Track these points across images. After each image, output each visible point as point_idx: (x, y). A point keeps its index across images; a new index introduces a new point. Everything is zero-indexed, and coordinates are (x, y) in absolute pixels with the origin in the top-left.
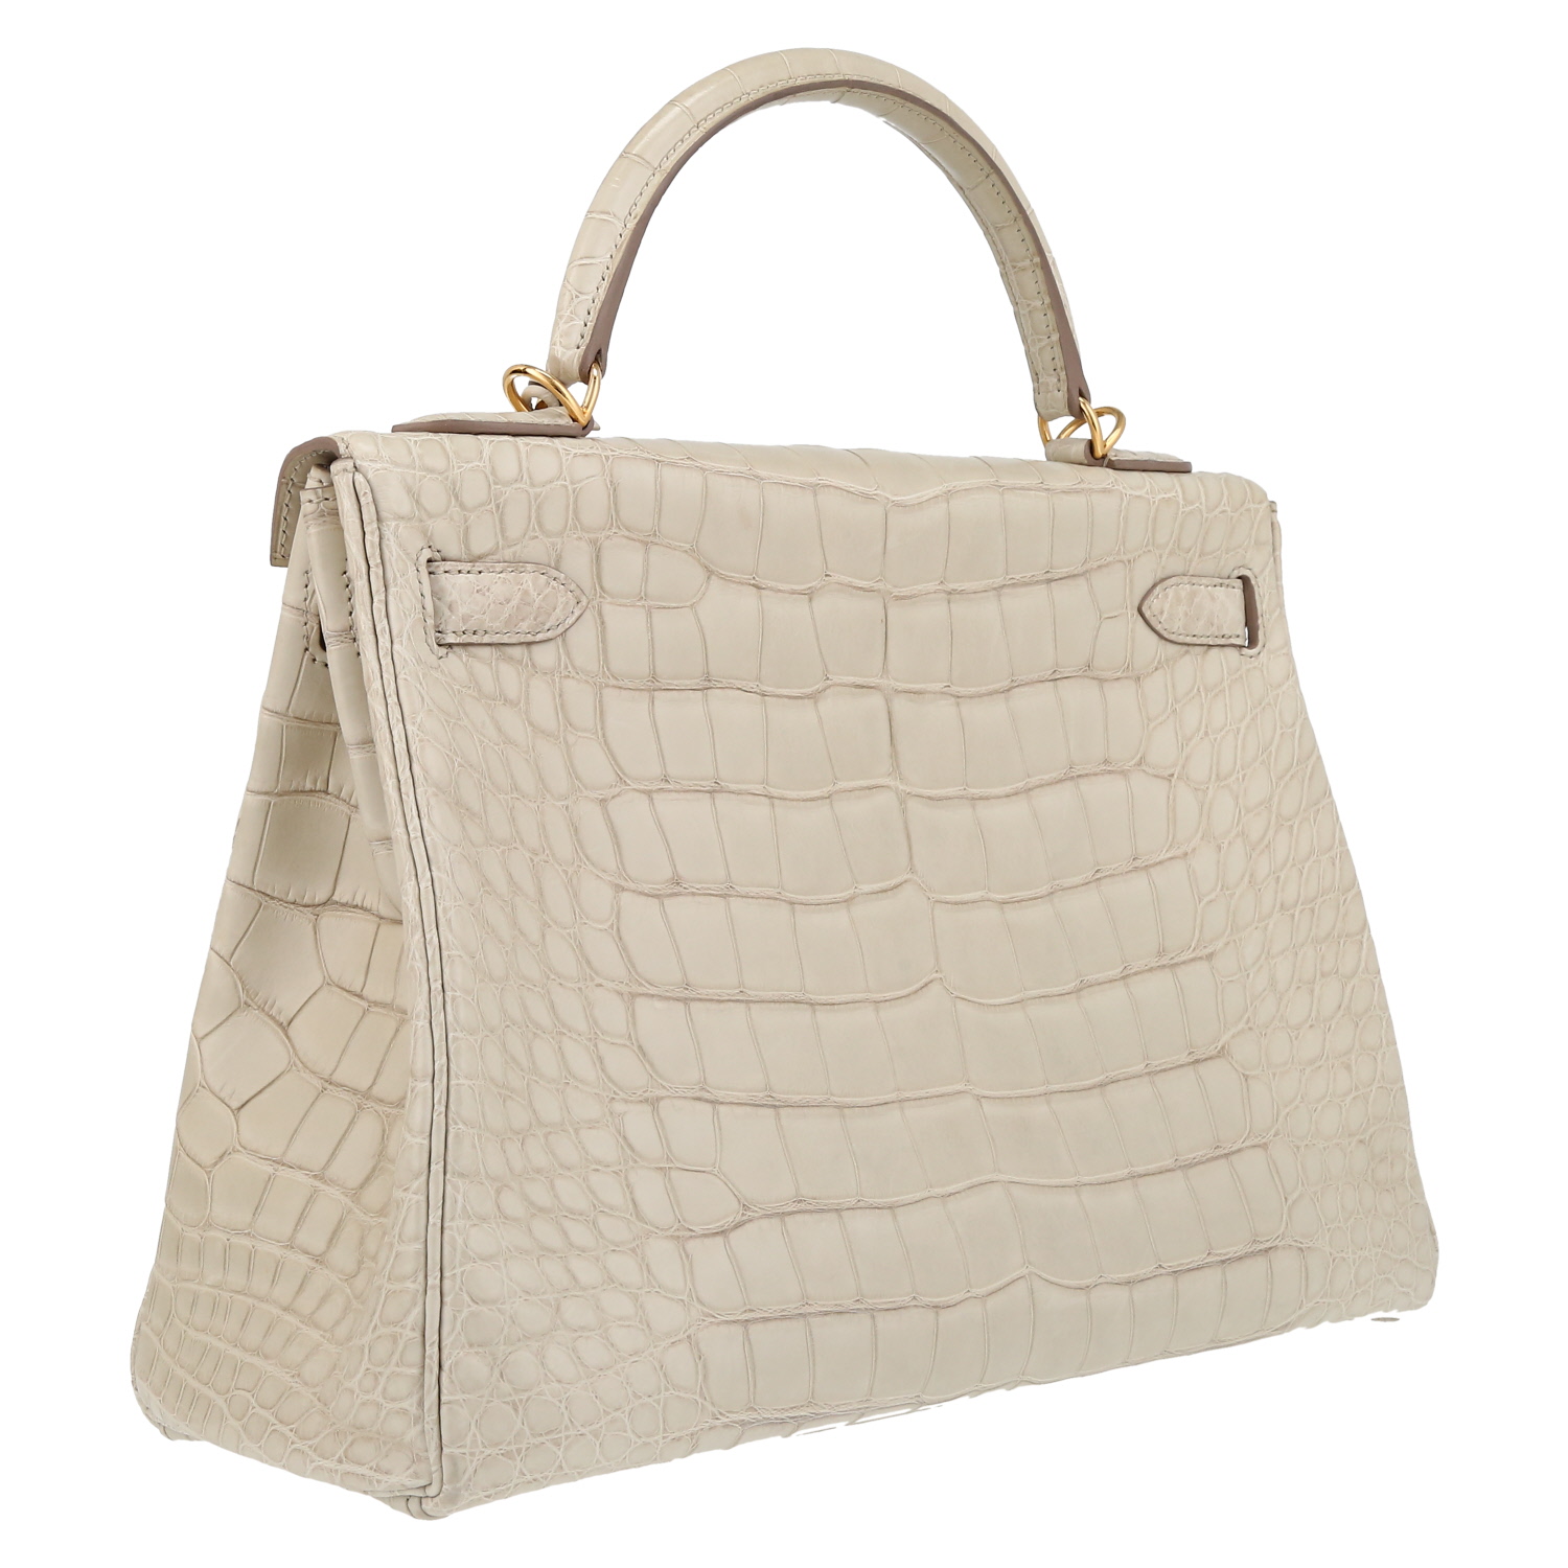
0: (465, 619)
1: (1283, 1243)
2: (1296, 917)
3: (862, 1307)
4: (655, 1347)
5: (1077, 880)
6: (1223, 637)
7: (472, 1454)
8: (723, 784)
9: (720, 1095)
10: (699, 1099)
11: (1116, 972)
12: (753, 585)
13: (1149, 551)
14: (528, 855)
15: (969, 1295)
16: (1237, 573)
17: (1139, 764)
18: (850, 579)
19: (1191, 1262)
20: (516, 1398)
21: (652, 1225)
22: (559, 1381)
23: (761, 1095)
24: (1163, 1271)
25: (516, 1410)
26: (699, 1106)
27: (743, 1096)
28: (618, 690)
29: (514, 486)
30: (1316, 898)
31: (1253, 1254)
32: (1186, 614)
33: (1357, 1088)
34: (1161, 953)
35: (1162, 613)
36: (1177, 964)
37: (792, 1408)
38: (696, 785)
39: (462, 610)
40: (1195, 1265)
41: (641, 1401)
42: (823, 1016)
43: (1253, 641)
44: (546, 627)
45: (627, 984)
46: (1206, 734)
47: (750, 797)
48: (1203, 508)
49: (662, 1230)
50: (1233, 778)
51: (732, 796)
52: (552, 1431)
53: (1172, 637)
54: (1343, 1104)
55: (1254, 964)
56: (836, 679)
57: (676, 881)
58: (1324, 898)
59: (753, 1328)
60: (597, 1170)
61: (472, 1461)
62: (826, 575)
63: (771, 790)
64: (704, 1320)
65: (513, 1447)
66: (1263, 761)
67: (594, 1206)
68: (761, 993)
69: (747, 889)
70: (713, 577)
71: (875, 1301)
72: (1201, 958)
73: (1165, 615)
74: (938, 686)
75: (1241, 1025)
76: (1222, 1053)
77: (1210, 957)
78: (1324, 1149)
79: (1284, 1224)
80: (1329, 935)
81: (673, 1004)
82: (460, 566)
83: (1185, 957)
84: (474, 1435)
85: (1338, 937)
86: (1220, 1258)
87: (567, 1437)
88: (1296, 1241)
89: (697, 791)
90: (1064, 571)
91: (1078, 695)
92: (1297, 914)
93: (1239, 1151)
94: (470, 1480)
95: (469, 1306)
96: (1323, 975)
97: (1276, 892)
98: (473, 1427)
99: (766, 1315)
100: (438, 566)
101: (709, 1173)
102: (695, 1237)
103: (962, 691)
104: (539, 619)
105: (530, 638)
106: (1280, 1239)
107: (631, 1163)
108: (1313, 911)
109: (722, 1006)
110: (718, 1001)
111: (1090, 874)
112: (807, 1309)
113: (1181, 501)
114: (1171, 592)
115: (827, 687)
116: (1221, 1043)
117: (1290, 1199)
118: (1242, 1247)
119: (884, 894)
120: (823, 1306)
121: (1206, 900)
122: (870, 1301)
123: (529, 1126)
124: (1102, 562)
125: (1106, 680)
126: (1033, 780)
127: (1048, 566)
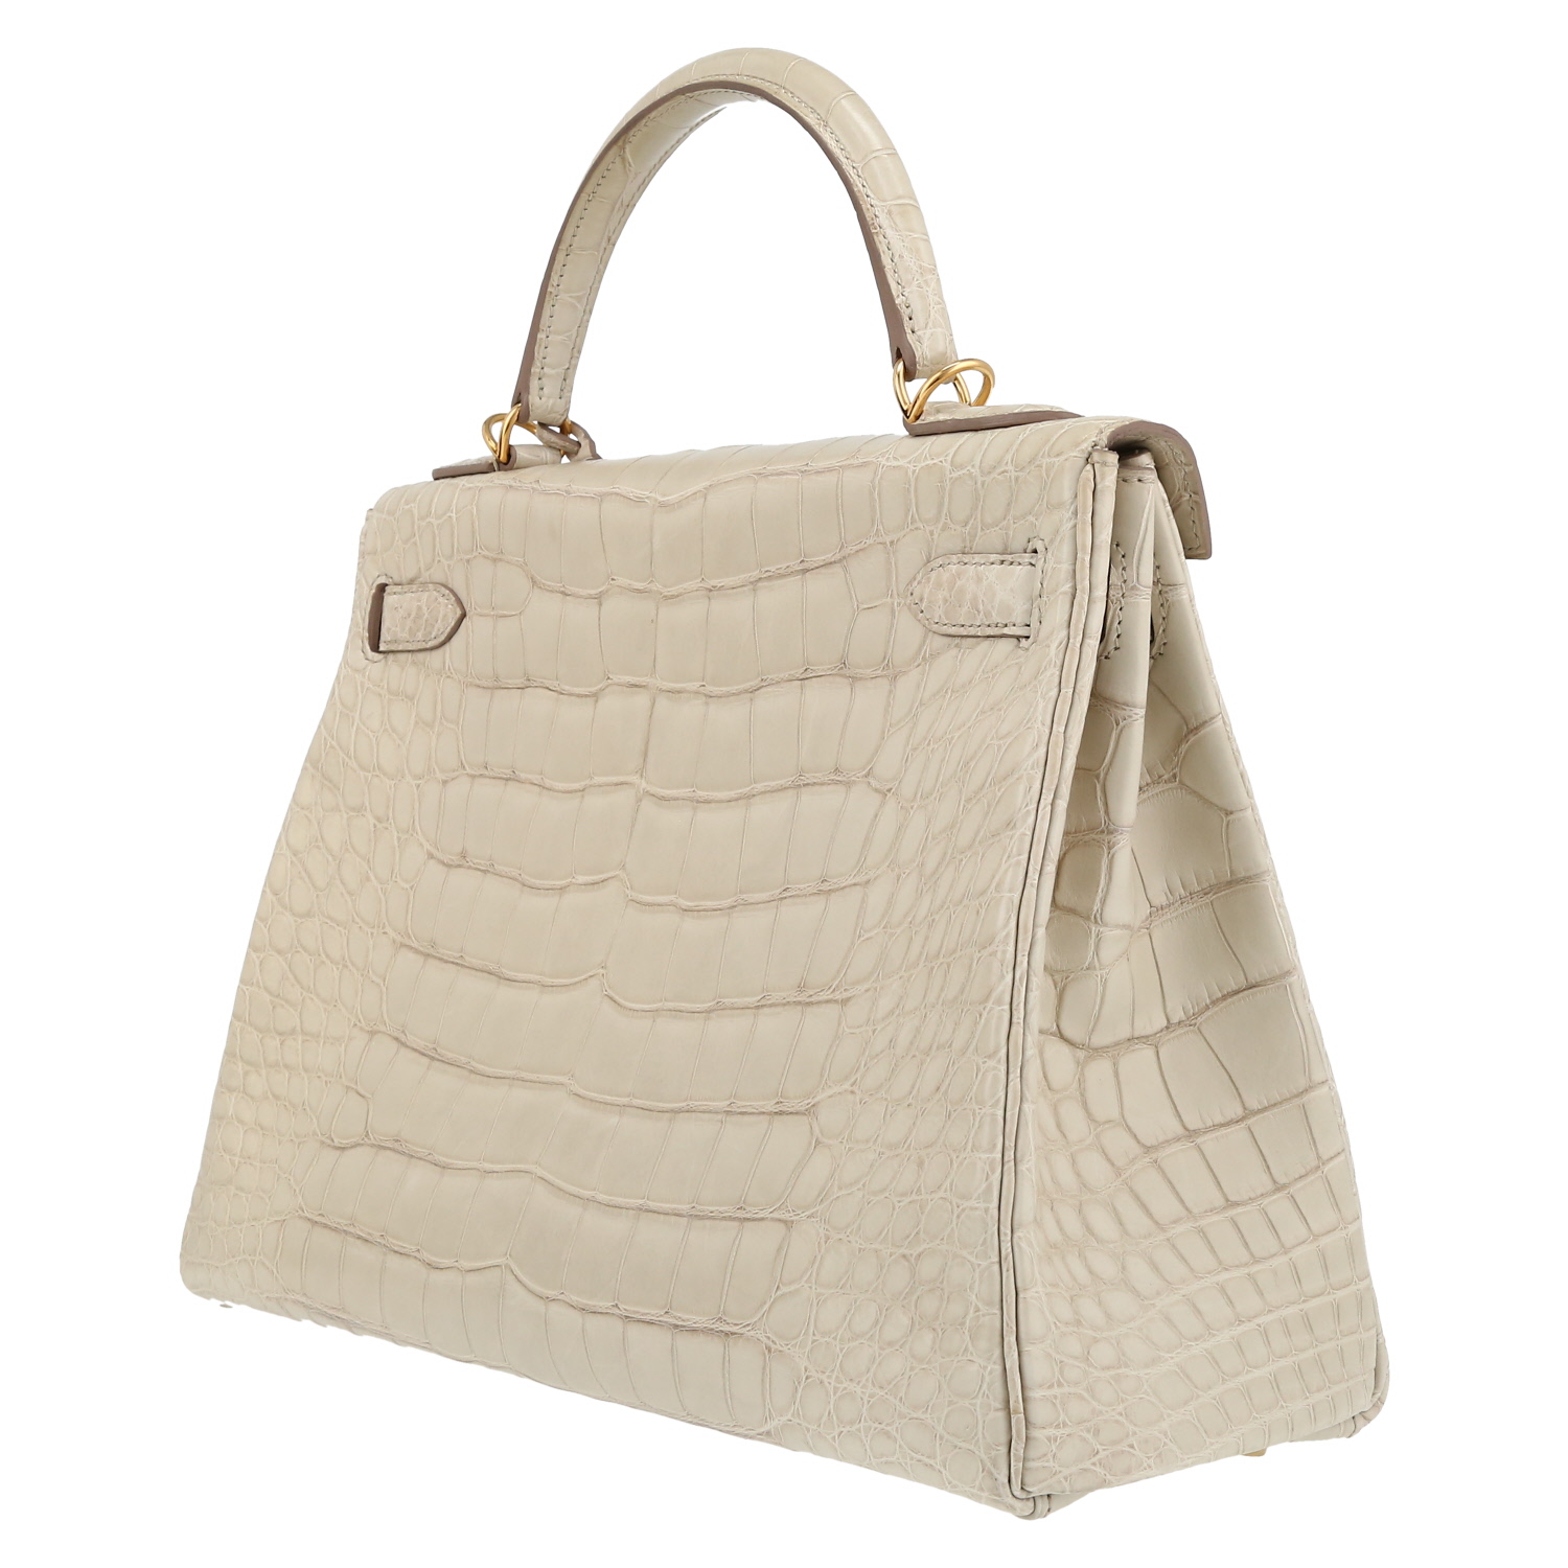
1: (752, 1333)
2: (934, 971)
3: (383, 1242)
5: (764, 896)
6: (996, 626)
8: (516, 773)
9: (410, 1039)
10: (396, 1039)
11: (752, 1000)
12: (562, 592)
13: (916, 529)
14: (372, 822)
15: (456, 1264)
16: (1031, 546)
17: (868, 775)
18: (629, 582)
23: (430, 1045)
24: (617, 1311)
27: (420, 1044)
30: (955, 951)
31: (708, 1331)
32: (946, 601)
33: (919, 1191)
34: (801, 988)
35: (921, 600)
36: (812, 1003)
38: (499, 772)
40: (648, 1318)
42: (501, 992)
44: (433, 636)
45: (402, 935)
46: (929, 743)
47: (529, 786)
48: (977, 472)
51: (519, 784)
53: (936, 628)
54: (897, 1205)
55: (883, 1019)
56: (616, 678)
57: (463, 855)
59: (316, 1229)
62: (613, 579)
63: (546, 780)
64: (297, 1209)
70: (536, 587)
71: (394, 1241)
72: (836, 1001)
73: (924, 603)
74: (694, 686)
75: (847, 1086)
76: (810, 1111)
77: (845, 1002)
79: (760, 1315)
80: (958, 998)
81: (419, 957)
82: (398, 588)
83: (824, 996)
85: (965, 1002)
86: (675, 1322)
88: (768, 1338)
89: (498, 778)
90: (821, 559)
91: (823, 698)
92: (936, 968)
93: (762, 1219)
96: (939, 1047)
97: (925, 937)
99: (328, 1223)
100: (388, 590)
101: (365, 1097)
102: (331, 1146)
103: (717, 690)
105: (423, 646)
106: (749, 1328)
108: (948, 965)
109: (445, 965)
110: (446, 961)
111: (778, 891)
112: (351, 1229)
113: (947, 466)
114: (934, 574)
115: (607, 686)
116: (816, 1100)
117: (784, 1290)
118: (704, 1319)
119: (591, 887)
120: (362, 1230)
121: (866, 936)
122: (390, 1240)
123: (293, 1032)
124: (862, 546)
125: (861, 679)
126: (760, 787)
127: (805, 556)
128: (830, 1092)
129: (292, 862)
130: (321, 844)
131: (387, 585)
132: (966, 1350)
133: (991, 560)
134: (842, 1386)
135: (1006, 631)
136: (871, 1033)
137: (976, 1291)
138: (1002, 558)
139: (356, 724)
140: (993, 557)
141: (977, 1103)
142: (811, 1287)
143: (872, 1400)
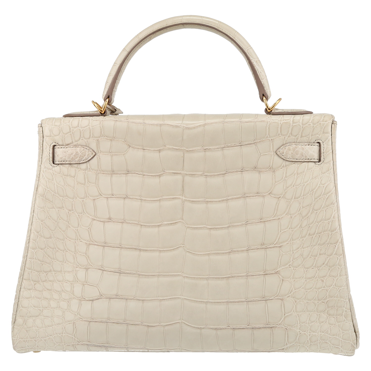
0: (61, 158)
2: (313, 238)
3: (125, 323)
4: (65, 323)
5: (239, 224)
6: (308, 159)
7: (16, 340)
8: (128, 196)
9: (106, 269)
10: (100, 269)
11: (245, 249)
12: (143, 149)
13: (281, 136)
14: (67, 211)
15: (160, 324)
16: (316, 141)
17: (270, 194)
18: (172, 147)
19: (241, 327)
20: (27, 329)
21: (76, 296)
22: (37, 327)
23: (117, 270)
24: (229, 327)
25: (27, 332)
26: (99, 271)
27: (113, 270)
28: (103, 174)
29: (77, 128)
30: (321, 233)
32: (292, 153)
34: (262, 244)
35: (283, 153)
36: (267, 248)
37: (102, 343)
38: (121, 196)
39: (60, 156)
40: (242, 328)
41: (57, 335)
42: (142, 253)
43: (320, 160)
44: (83, 160)
45: (89, 241)
46: (294, 186)
47: (135, 200)
48: (301, 124)
49: (77, 298)
50: (300, 198)
51: (130, 199)
52: (34, 338)
53: (288, 160)
55: (296, 250)
56: (167, 171)
57: (110, 219)
58: (324, 233)
59: (91, 323)
60: (67, 283)
61: (16, 341)
62: (165, 146)
63: (142, 198)
64: (79, 319)
65: (26, 340)
66: (311, 194)
67: (63, 290)
68: (126, 246)
69: (129, 221)
70: (130, 147)
71: (129, 322)
72: (277, 247)
73: (284, 154)
74: (200, 173)
76: (276, 273)
77: (280, 247)
78: (307, 303)
79: (281, 321)
80: (324, 243)
81: (100, 247)
82: (62, 147)
83: (272, 246)
84: (18, 336)
85: (328, 244)
86: (252, 327)
87: (38, 340)
88: (285, 326)
89: (121, 198)
90: (247, 143)
91: (248, 176)
92: (314, 237)
93: (272, 299)
94: (16, 345)
95: (21, 308)
96: (320, 254)
97: (308, 230)
98: (18, 334)
99: (97, 321)
100: (56, 147)
101: (95, 286)
102: (85, 300)
103: (209, 174)
104: (80, 158)
105: (78, 162)
106: (278, 325)
107: (76, 282)
108: (319, 236)
109: (114, 248)
110: (113, 247)
111: (244, 222)
112: (108, 321)
113: (291, 123)
114: (287, 147)
115: (164, 173)
116: (277, 270)
117: (286, 315)
118: (262, 325)
119: (171, 225)
120: (113, 321)
121: (283, 231)
122: (128, 322)
123: (50, 271)
124: (261, 140)
125: (261, 171)
126: (230, 197)
127: (241, 142)
128: (282, 268)
129: (41, 223)
130: (50, 218)
131: (56, 145)
132: (344, 320)
133: (306, 145)
134: (311, 334)
135: (311, 160)
136: (292, 253)
137: (345, 307)
138: (309, 144)
139: (56, 184)
140: (306, 144)
141: (339, 265)
142: (295, 313)
143: (321, 336)
